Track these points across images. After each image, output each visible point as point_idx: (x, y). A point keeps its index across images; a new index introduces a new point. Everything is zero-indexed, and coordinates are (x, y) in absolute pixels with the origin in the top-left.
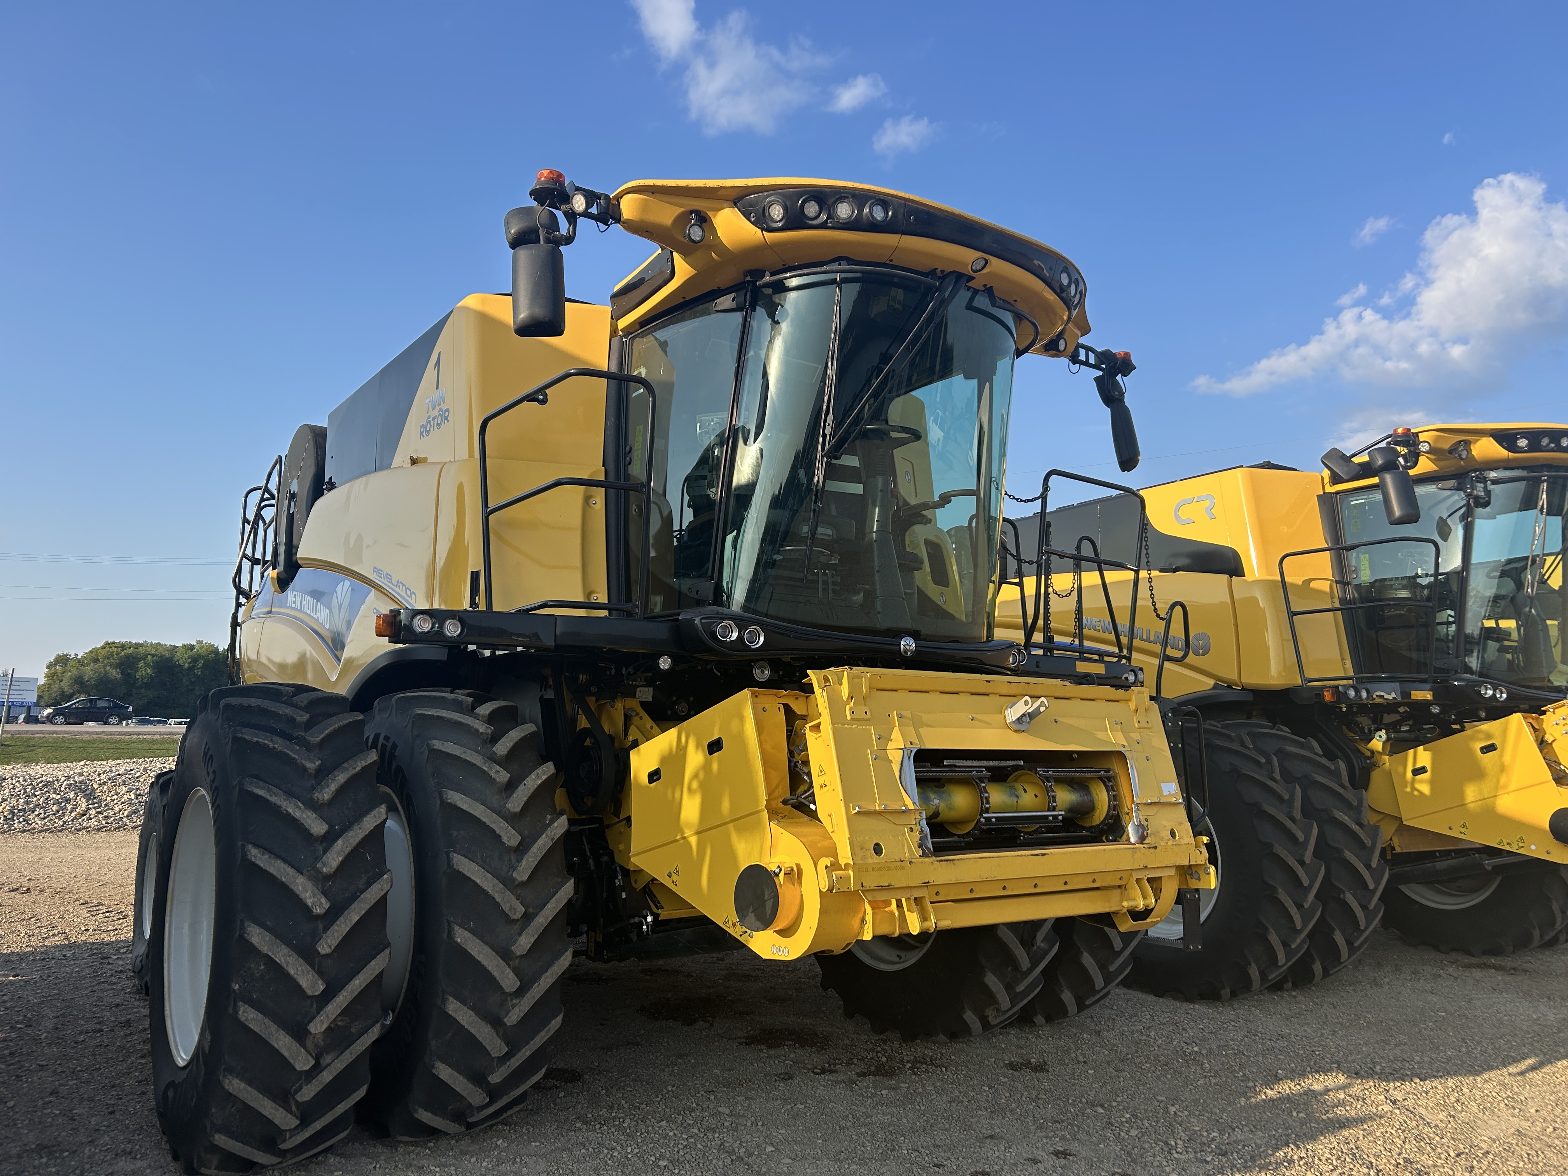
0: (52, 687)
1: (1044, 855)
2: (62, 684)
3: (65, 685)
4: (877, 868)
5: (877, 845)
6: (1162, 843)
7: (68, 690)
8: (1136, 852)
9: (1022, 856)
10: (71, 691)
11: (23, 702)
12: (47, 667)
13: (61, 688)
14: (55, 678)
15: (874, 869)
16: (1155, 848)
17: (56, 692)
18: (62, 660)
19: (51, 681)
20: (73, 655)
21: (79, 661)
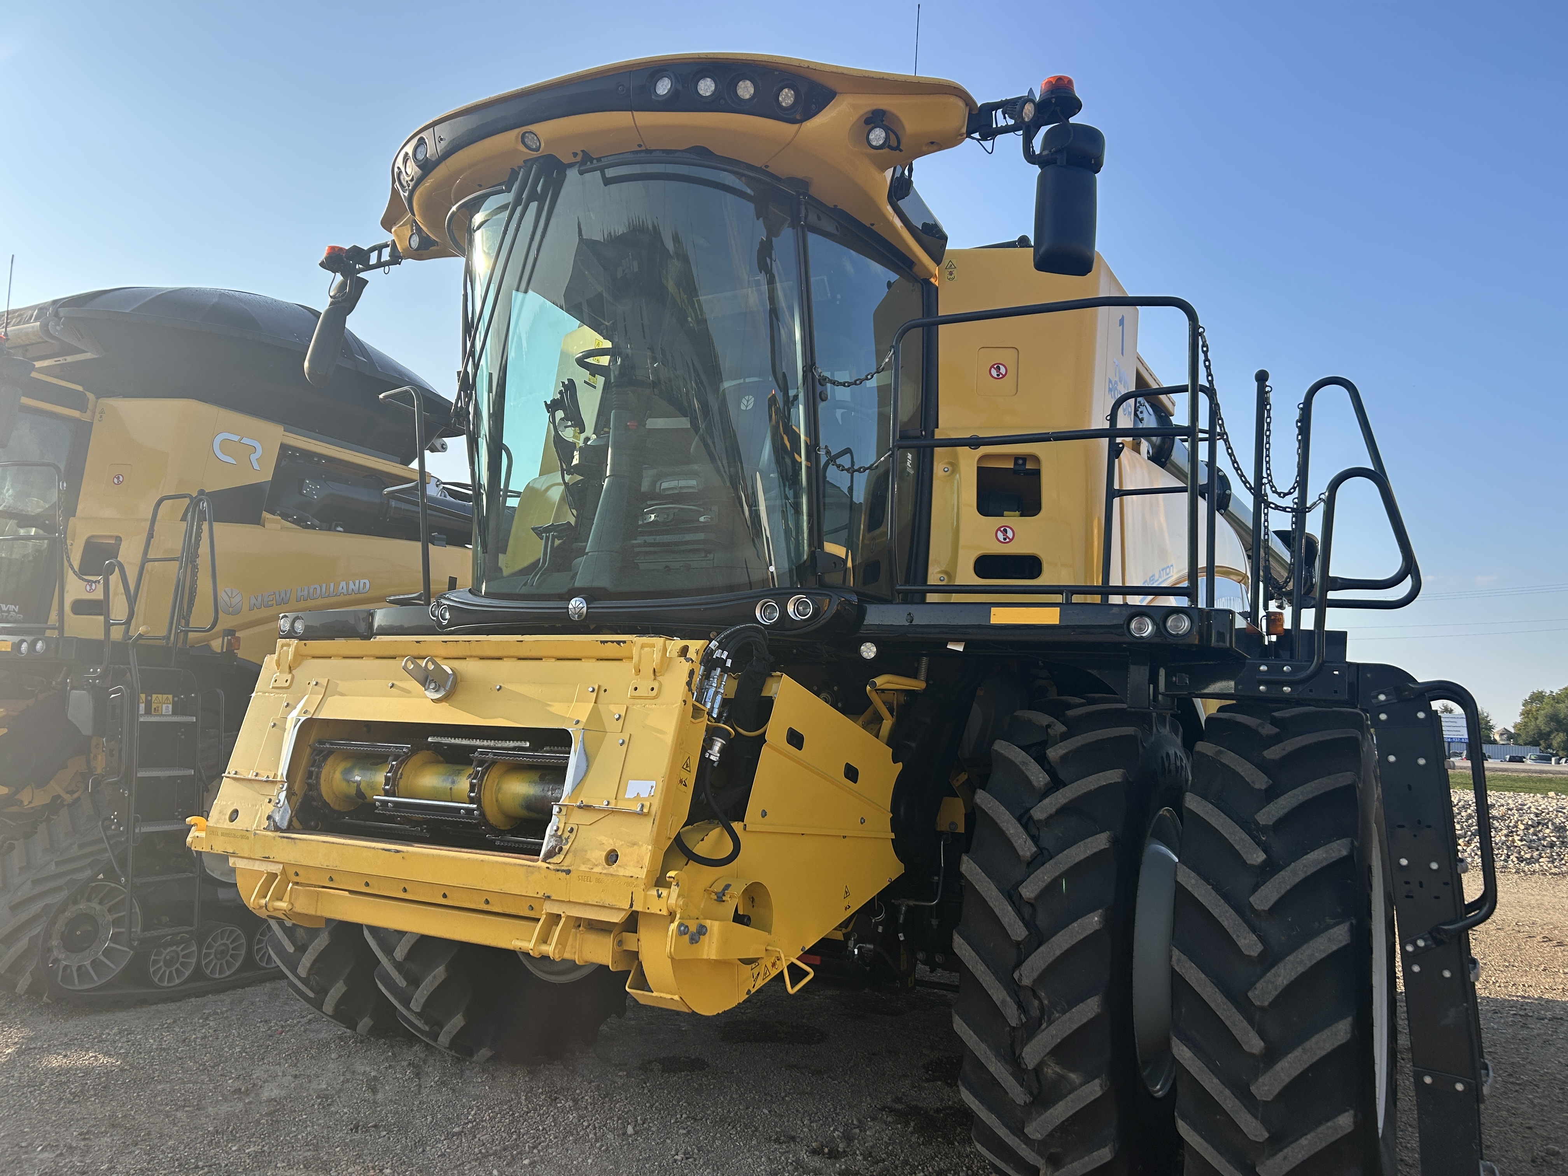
0: (1529, 724)
1: (397, 851)
2: (1538, 722)
3: (1541, 722)
4: (227, 834)
5: (236, 812)
6: (583, 868)
7: (1545, 729)
8: (532, 873)
9: (370, 848)
10: (1548, 729)
11: (1461, 739)
12: (1524, 705)
13: (1537, 726)
14: (1530, 716)
15: (222, 834)
16: (568, 872)
17: (1533, 730)
18: (1537, 697)
19: (1526, 720)
20: (1548, 693)
21: (1554, 698)
